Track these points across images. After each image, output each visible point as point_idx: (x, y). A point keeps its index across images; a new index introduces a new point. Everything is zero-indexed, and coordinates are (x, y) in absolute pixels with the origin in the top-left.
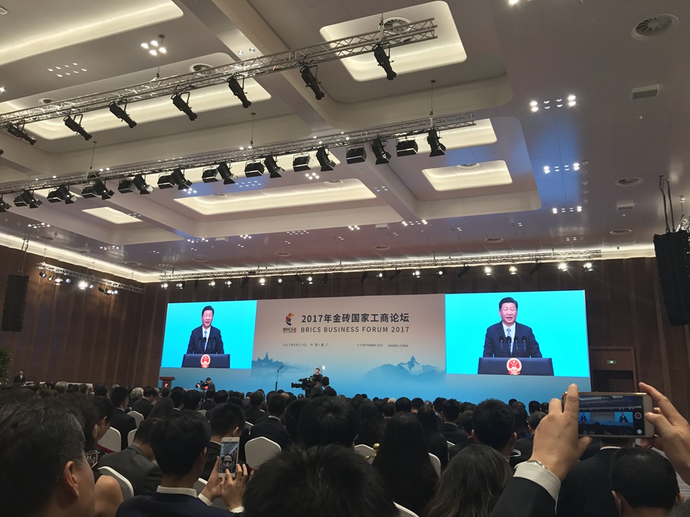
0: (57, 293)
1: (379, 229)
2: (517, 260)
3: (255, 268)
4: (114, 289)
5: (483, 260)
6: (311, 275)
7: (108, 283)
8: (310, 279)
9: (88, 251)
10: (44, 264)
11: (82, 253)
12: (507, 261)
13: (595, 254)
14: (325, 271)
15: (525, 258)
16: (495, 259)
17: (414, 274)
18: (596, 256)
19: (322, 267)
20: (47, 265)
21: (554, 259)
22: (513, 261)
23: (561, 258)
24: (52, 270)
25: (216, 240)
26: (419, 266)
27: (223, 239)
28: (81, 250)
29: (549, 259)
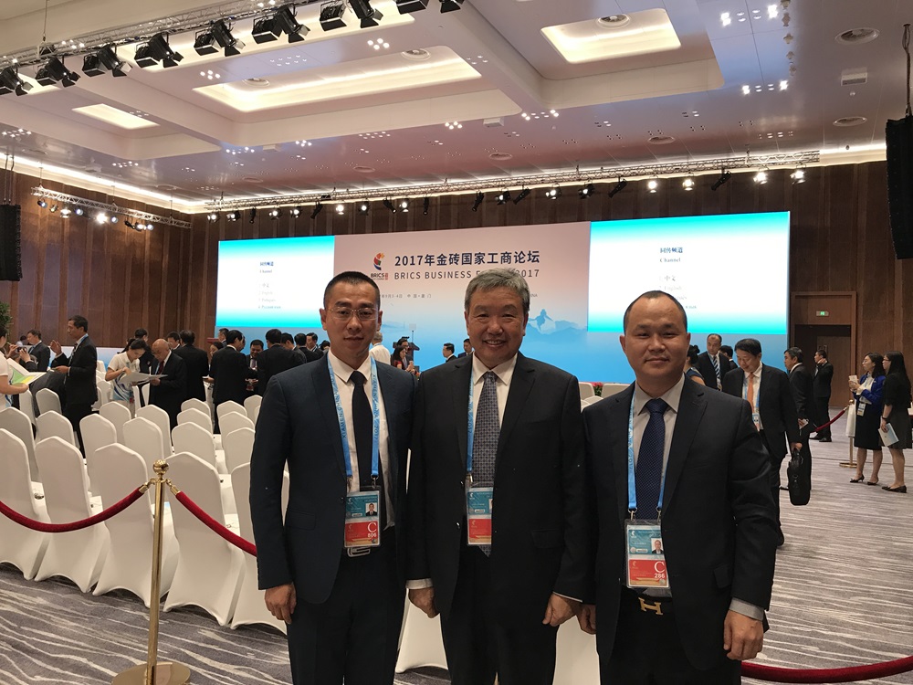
0: (67, 229)
1: (488, 126)
2: (695, 170)
3: (330, 191)
4: (147, 223)
5: (647, 171)
6: (407, 200)
7: (136, 214)
8: (404, 205)
9: (98, 169)
10: (41, 189)
11: (90, 172)
12: (680, 171)
13: (810, 157)
14: (425, 193)
15: (706, 166)
16: (664, 169)
17: (547, 194)
18: (812, 161)
19: (421, 187)
20: (46, 190)
21: (748, 166)
22: (689, 171)
23: (760, 166)
24: (54, 198)
25: (265, 148)
26: (556, 182)
27: (273, 147)
28: (88, 169)
29: (742, 166)
